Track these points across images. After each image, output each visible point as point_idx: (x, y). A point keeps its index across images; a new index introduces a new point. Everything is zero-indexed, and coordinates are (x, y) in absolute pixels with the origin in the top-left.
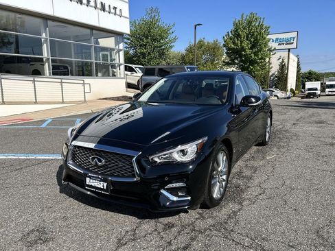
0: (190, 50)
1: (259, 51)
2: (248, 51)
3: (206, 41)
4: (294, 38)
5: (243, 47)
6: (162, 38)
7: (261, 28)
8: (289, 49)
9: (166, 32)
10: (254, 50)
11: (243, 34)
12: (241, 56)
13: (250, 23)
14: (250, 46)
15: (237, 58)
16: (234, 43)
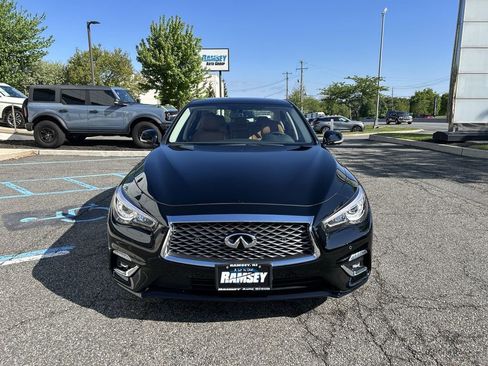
0: (77, 62)
1: (190, 71)
2: (177, 71)
3: (102, 49)
4: (225, 57)
5: (168, 64)
6: (24, 38)
7: (190, 40)
8: (220, 71)
9: (31, 27)
10: (184, 70)
11: (167, 45)
12: (165, 77)
13: (174, 30)
14: (178, 62)
15: (158, 80)
16: (155, 57)
